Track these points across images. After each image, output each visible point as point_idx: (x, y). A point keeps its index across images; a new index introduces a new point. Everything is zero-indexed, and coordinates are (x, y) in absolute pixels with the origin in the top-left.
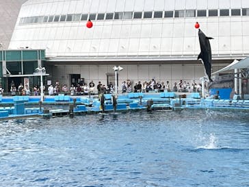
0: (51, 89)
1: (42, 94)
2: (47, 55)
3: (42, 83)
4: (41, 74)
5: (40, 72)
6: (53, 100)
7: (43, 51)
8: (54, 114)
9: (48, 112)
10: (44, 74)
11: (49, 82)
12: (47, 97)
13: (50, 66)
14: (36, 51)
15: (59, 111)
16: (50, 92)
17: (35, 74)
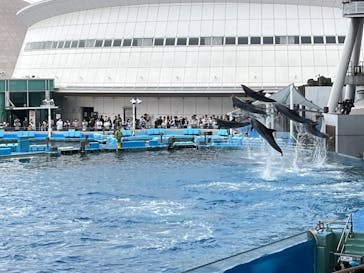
0: (60, 124)
1: (50, 129)
2: (56, 85)
3: (50, 117)
4: (49, 107)
5: (48, 104)
6: (62, 136)
7: (52, 81)
8: (63, 153)
9: (56, 149)
10: (53, 107)
11: (58, 116)
12: (56, 132)
13: (59, 98)
14: (43, 81)
15: (68, 148)
16: (58, 128)
17: (43, 107)
